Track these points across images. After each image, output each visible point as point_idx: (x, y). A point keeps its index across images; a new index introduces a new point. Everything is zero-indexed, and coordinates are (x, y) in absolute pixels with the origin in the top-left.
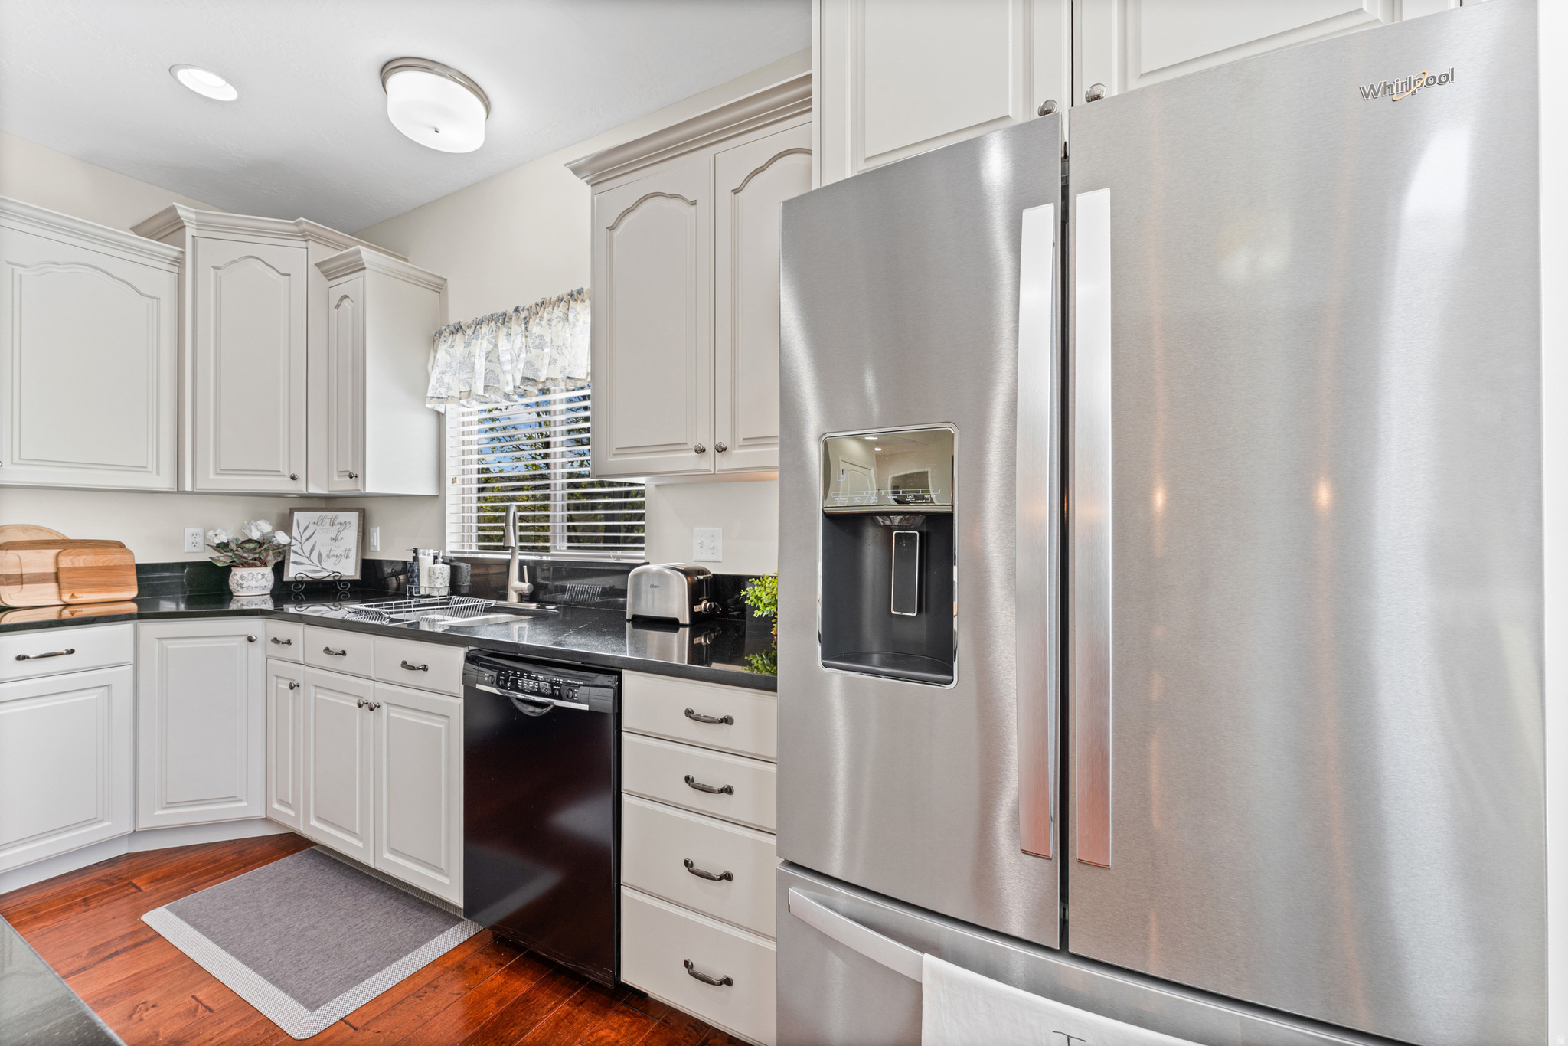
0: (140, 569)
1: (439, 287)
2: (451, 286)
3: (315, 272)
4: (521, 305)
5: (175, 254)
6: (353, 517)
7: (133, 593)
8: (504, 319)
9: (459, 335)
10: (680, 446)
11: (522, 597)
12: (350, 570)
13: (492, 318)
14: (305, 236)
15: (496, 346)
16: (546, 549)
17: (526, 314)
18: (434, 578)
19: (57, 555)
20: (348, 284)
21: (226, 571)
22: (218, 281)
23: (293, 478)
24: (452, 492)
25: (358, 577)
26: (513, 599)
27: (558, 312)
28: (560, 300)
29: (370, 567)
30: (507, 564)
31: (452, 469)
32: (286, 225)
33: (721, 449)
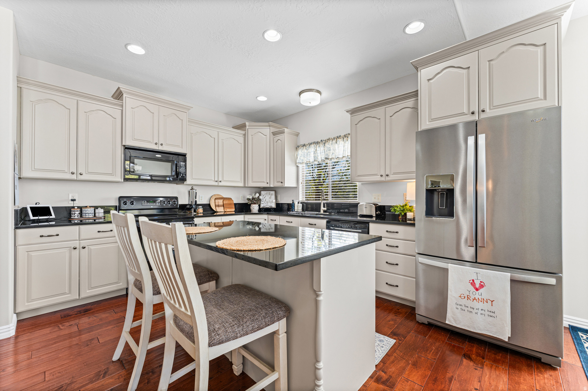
0: (235, 204)
1: (297, 135)
2: (300, 135)
3: (271, 134)
4: (323, 139)
5: (244, 133)
6: (273, 192)
7: (234, 210)
8: (318, 143)
9: (305, 147)
10: (376, 175)
11: (324, 211)
12: (274, 206)
13: (314, 143)
14: (270, 126)
15: (316, 150)
16: (328, 200)
17: (324, 142)
18: (298, 208)
19: (223, 201)
20: (280, 137)
21: (250, 205)
22: (252, 138)
23: (267, 183)
24: (300, 185)
25: (275, 207)
26: (322, 212)
27: (334, 141)
28: (334, 138)
29: (278, 205)
30: (320, 204)
31: (300, 181)
32: (267, 124)
33: (387, 175)
